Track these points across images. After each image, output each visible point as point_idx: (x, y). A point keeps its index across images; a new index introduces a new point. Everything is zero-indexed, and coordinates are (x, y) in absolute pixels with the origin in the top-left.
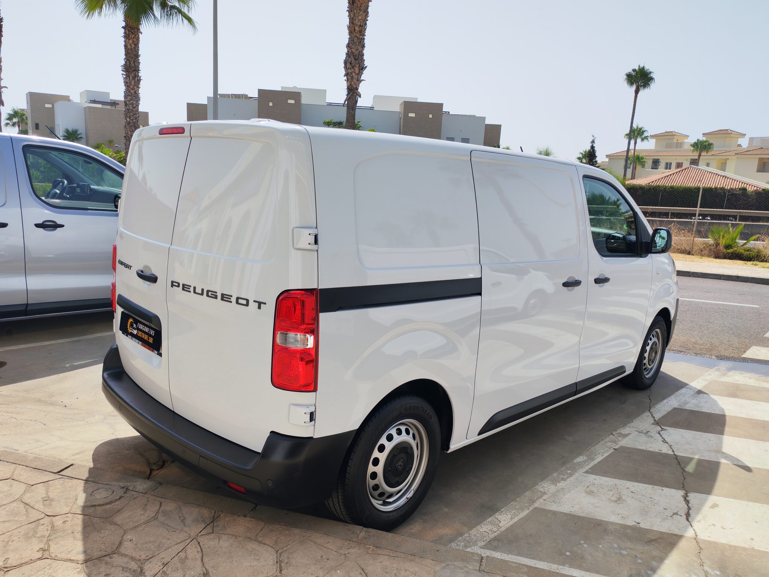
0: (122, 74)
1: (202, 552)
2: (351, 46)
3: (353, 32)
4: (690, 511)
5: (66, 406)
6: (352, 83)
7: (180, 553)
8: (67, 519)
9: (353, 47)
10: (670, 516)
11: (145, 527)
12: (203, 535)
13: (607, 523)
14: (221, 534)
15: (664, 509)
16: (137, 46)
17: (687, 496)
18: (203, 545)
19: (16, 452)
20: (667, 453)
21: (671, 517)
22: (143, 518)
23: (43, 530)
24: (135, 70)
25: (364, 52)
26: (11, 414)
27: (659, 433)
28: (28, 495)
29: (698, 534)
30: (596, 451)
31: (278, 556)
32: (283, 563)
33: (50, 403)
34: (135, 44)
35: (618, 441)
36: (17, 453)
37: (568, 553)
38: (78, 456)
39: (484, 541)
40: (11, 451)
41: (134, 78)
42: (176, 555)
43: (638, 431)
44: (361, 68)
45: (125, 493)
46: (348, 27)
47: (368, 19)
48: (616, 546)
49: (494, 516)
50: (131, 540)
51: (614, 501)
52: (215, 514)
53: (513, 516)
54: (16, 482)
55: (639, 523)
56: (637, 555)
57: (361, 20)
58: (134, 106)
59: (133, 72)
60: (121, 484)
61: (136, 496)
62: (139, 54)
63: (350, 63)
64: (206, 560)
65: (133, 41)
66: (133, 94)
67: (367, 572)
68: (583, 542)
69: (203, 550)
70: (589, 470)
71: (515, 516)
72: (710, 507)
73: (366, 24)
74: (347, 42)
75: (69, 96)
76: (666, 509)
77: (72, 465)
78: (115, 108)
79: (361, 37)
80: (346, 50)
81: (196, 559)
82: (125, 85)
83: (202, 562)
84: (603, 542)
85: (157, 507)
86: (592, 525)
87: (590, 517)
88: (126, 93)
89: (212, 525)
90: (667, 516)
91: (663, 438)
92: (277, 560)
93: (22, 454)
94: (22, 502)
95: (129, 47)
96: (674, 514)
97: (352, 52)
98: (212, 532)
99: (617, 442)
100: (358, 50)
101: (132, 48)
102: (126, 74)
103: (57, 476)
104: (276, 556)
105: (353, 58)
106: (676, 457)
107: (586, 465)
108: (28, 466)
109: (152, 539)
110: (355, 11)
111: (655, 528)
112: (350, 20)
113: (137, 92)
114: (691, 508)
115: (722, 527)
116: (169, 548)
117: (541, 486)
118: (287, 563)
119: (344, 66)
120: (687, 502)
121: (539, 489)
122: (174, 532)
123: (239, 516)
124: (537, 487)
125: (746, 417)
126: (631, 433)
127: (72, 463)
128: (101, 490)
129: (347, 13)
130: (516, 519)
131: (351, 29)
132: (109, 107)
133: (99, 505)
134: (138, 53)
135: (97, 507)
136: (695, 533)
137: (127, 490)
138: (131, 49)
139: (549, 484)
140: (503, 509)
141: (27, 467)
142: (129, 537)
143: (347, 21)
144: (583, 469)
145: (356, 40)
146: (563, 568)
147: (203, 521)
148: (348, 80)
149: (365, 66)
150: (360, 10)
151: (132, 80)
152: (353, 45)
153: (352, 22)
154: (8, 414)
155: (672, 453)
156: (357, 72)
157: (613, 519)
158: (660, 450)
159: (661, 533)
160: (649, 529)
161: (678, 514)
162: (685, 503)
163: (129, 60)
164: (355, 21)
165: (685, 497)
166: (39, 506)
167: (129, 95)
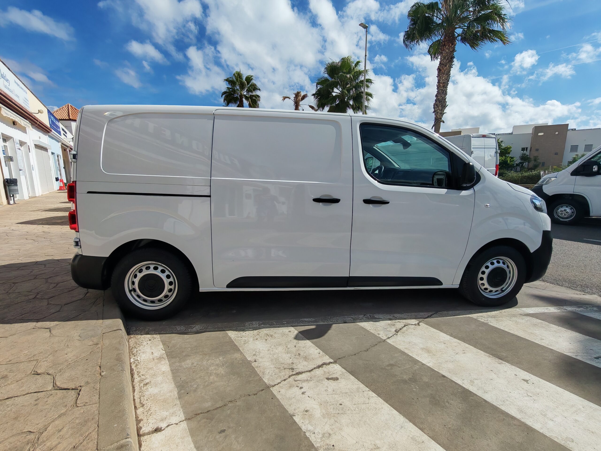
2: (438, 96)
3: (440, 87)
4: (307, 372)
6: (438, 116)
17: (328, 364)
20: (381, 337)
30: (330, 319)
35: (360, 319)
44: (443, 107)
46: (437, 85)
49: (197, 325)
53: (204, 329)
71: (206, 329)
74: (436, 94)
79: (445, 89)
80: (435, 98)
91: (401, 328)
97: (439, 99)
100: (442, 96)
106: (382, 342)
119: (433, 107)
120: (319, 367)
124: (248, 322)
126: (381, 319)
140: (208, 324)
145: (440, 91)
149: (447, 105)
152: (439, 94)
153: (439, 82)
155: (385, 339)
156: (441, 109)
158: (378, 334)
164: (441, 80)
165: (325, 364)
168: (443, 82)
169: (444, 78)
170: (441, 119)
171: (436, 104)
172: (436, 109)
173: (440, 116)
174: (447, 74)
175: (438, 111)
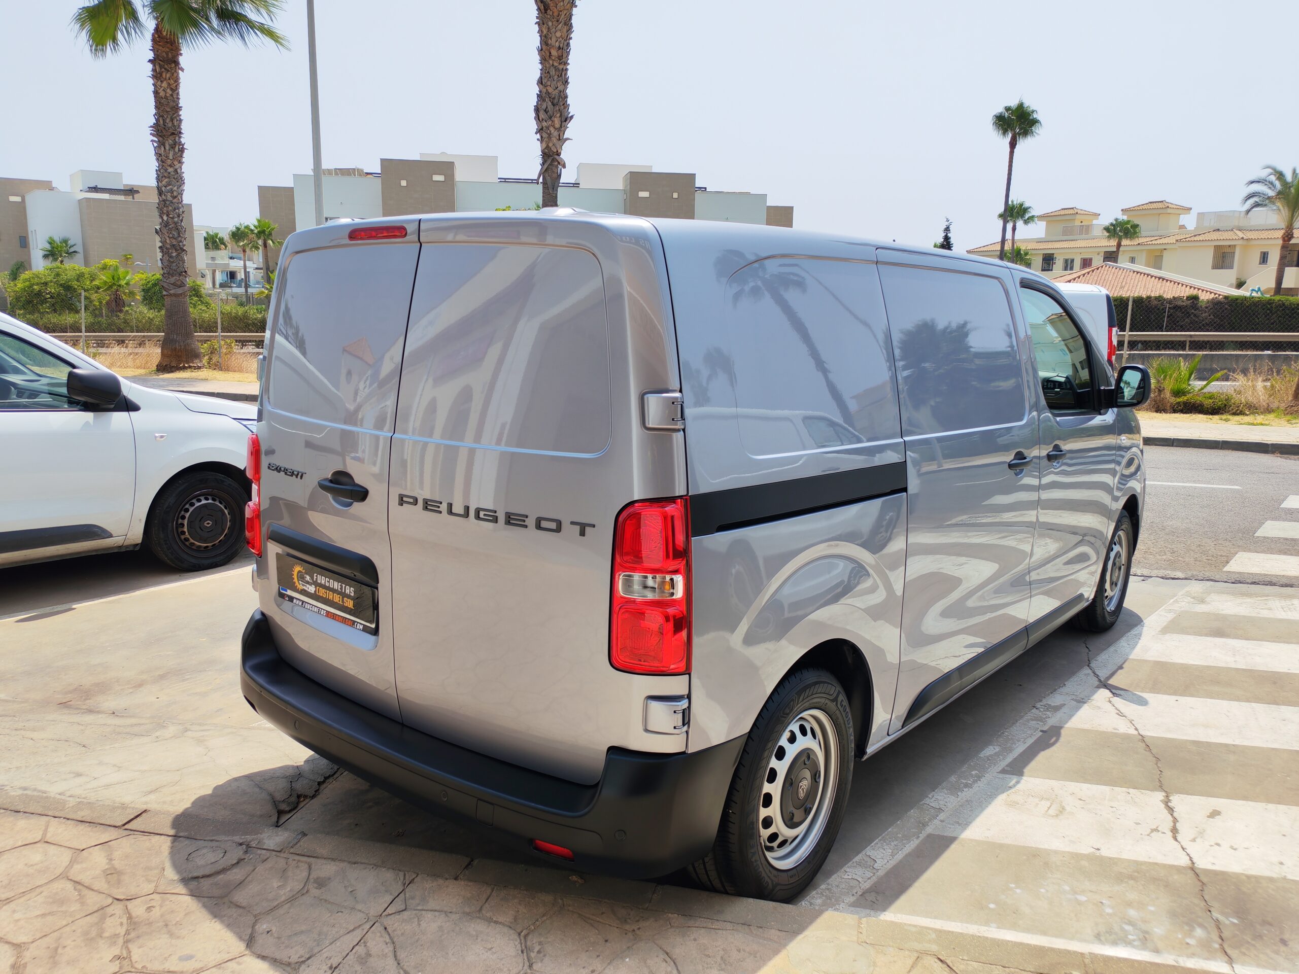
0: (152, 141)
1: (393, 943)
2: (546, 83)
3: (547, 58)
4: (1178, 825)
5: (114, 713)
6: (550, 145)
7: (357, 948)
8: (153, 903)
9: (549, 83)
10: (1148, 833)
11: (290, 908)
12: (390, 915)
13: (1048, 852)
14: (420, 910)
15: (1135, 823)
16: (177, 92)
17: (1170, 801)
18: (394, 931)
19: (44, 795)
20: (1127, 732)
21: (1148, 835)
22: (284, 894)
23: (115, 924)
24: (173, 134)
25: (568, 91)
26: (23, 732)
27: (1110, 702)
28: (77, 867)
29: (1195, 860)
30: (1015, 736)
31: (522, 942)
32: (533, 952)
33: (87, 709)
34: (172, 89)
35: (1046, 717)
36: (47, 797)
37: (992, 906)
38: (152, 797)
39: (853, 895)
40: (35, 793)
41: (173, 147)
42: (351, 951)
43: (1076, 700)
44: (563, 119)
45: (246, 852)
46: (538, 51)
47: (571, 36)
48: (1067, 888)
49: (864, 852)
50: (268, 932)
51: (1053, 816)
52: (404, 879)
53: (895, 851)
54: (53, 847)
55: (1098, 849)
56: (1104, 902)
57: (559, 38)
58: (175, 194)
59: (171, 137)
60: (237, 839)
61: (266, 858)
62: (180, 106)
63: (545, 111)
64: (402, 955)
65: (169, 84)
66: (172, 173)
67: (674, 957)
68: (1013, 886)
69: (395, 940)
70: (1006, 768)
71: (897, 849)
72: (1208, 817)
73: (568, 45)
74: (539, 75)
75: (51, 182)
76: (1138, 824)
77: (145, 811)
78: (133, 199)
79: (561, 67)
80: (536, 90)
81: (385, 956)
82: (157, 159)
83: (396, 959)
84: (1045, 884)
85: (305, 874)
86: (1025, 857)
87: (1019, 844)
88: (159, 173)
89: (404, 896)
90: (1142, 834)
91: (1116, 709)
92: (522, 947)
93: (54, 798)
94: (69, 879)
95: (162, 94)
96: (1153, 830)
97: (548, 93)
98: (404, 908)
99: (1044, 719)
100: (556, 88)
101: (168, 95)
102: (159, 141)
103: (122, 832)
104: (519, 941)
105: (550, 103)
106: (1143, 738)
107: (1000, 761)
108: (68, 817)
109: (303, 928)
110: (550, 24)
111: (1125, 856)
112: (541, 38)
113: (179, 171)
114: (1178, 819)
115: (1232, 847)
116: (336, 940)
117: (934, 799)
118: (539, 952)
119: (534, 115)
120: (1171, 810)
121: (931, 804)
122: (340, 914)
123: (447, 879)
124: (927, 801)
125: (1244, 667)
126: (1065, 704)
127: (144, 807)
128: (205, 851)
129: (536, 28)
130: (900, 856)
131: (544, 53)
132: (122, 198)
133: (203, 877)
134: (177, 105)
135: (202, 880)
136: (1191, 859)
137: (248, 847)
138: (166, 97)
139: (945, 794)
140: (877, 840)
141: (68, 819)
142: (265, 926)
143: (536, 41)
144: (997, 766)
145: (553, 72)
146: (988, 930)
147: (386, 891)
148: (542, 140)
149: (570, 115)
150: (558, 21)
151: (169, 150)
152: (548, 80)
153: (545, 42)
154: (18, 732)
155: (1136, 732)
156: (557, 125)
157: (1056, 844)
158: (1115, 729)
159: (1136, 863)
160: (1116, 858)
161: (1159, 831)
162: (1167, 811)
163: (162, 116)
164: (551, 39)
165: (1166, 802)
166: (101, 885)
167: (165, 177)
168: (557, 44)
169: (558, 34)
170: (559, 154)
171: (544, 107)
172: (544, 124)
173: (558, 147)
174: (565, 24)
175: (552, 129)
